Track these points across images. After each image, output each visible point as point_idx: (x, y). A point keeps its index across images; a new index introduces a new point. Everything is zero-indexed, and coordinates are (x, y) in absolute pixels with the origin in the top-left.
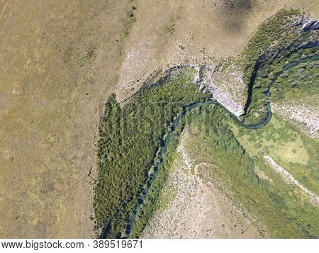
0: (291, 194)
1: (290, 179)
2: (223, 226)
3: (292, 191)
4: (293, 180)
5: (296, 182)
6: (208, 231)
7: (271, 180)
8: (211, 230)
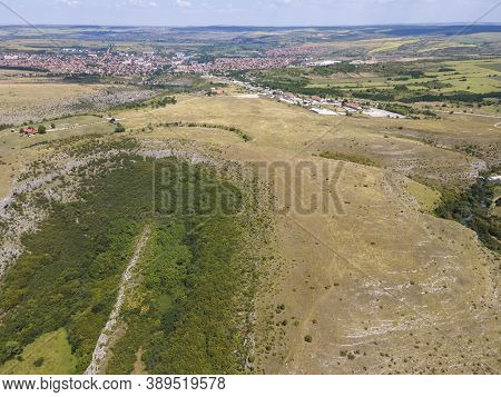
0: (144, 309)
1: (114, 328)
2: (308, 339)
3: (137, 311)
4: (114, 322)
5: (114, 314)
6: (351, 357)
7: (139, 355)
8: (343, 354)
